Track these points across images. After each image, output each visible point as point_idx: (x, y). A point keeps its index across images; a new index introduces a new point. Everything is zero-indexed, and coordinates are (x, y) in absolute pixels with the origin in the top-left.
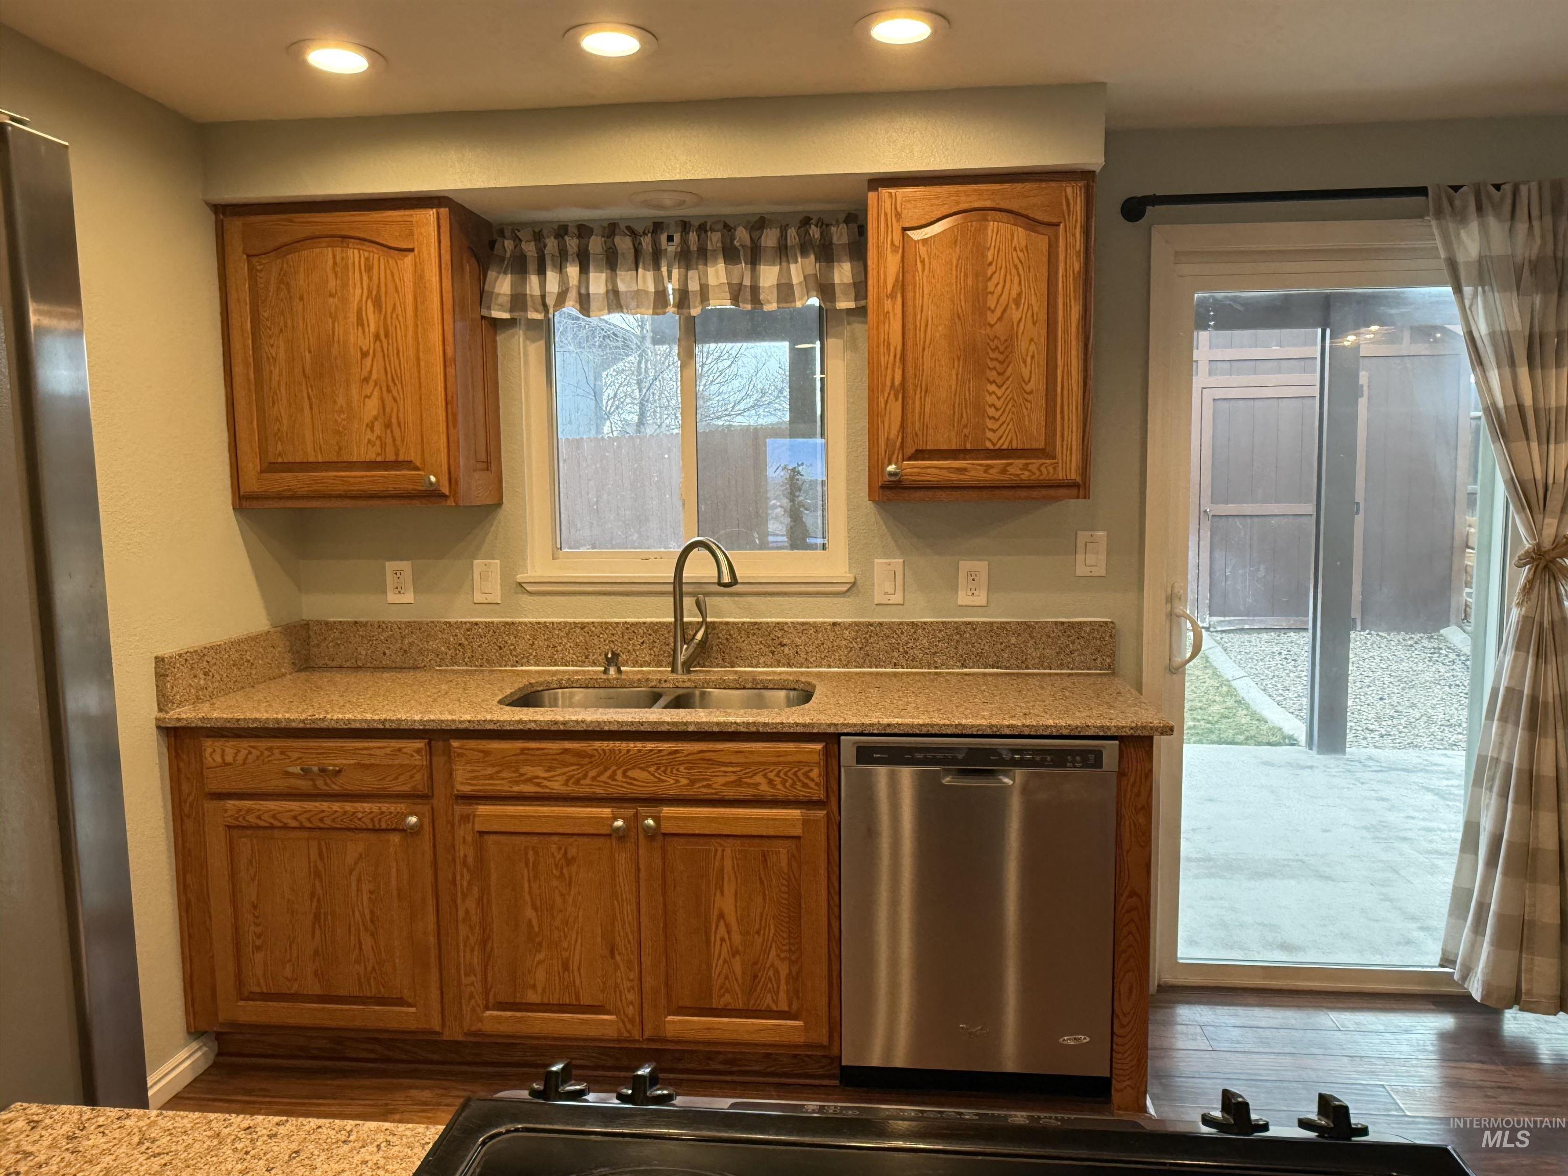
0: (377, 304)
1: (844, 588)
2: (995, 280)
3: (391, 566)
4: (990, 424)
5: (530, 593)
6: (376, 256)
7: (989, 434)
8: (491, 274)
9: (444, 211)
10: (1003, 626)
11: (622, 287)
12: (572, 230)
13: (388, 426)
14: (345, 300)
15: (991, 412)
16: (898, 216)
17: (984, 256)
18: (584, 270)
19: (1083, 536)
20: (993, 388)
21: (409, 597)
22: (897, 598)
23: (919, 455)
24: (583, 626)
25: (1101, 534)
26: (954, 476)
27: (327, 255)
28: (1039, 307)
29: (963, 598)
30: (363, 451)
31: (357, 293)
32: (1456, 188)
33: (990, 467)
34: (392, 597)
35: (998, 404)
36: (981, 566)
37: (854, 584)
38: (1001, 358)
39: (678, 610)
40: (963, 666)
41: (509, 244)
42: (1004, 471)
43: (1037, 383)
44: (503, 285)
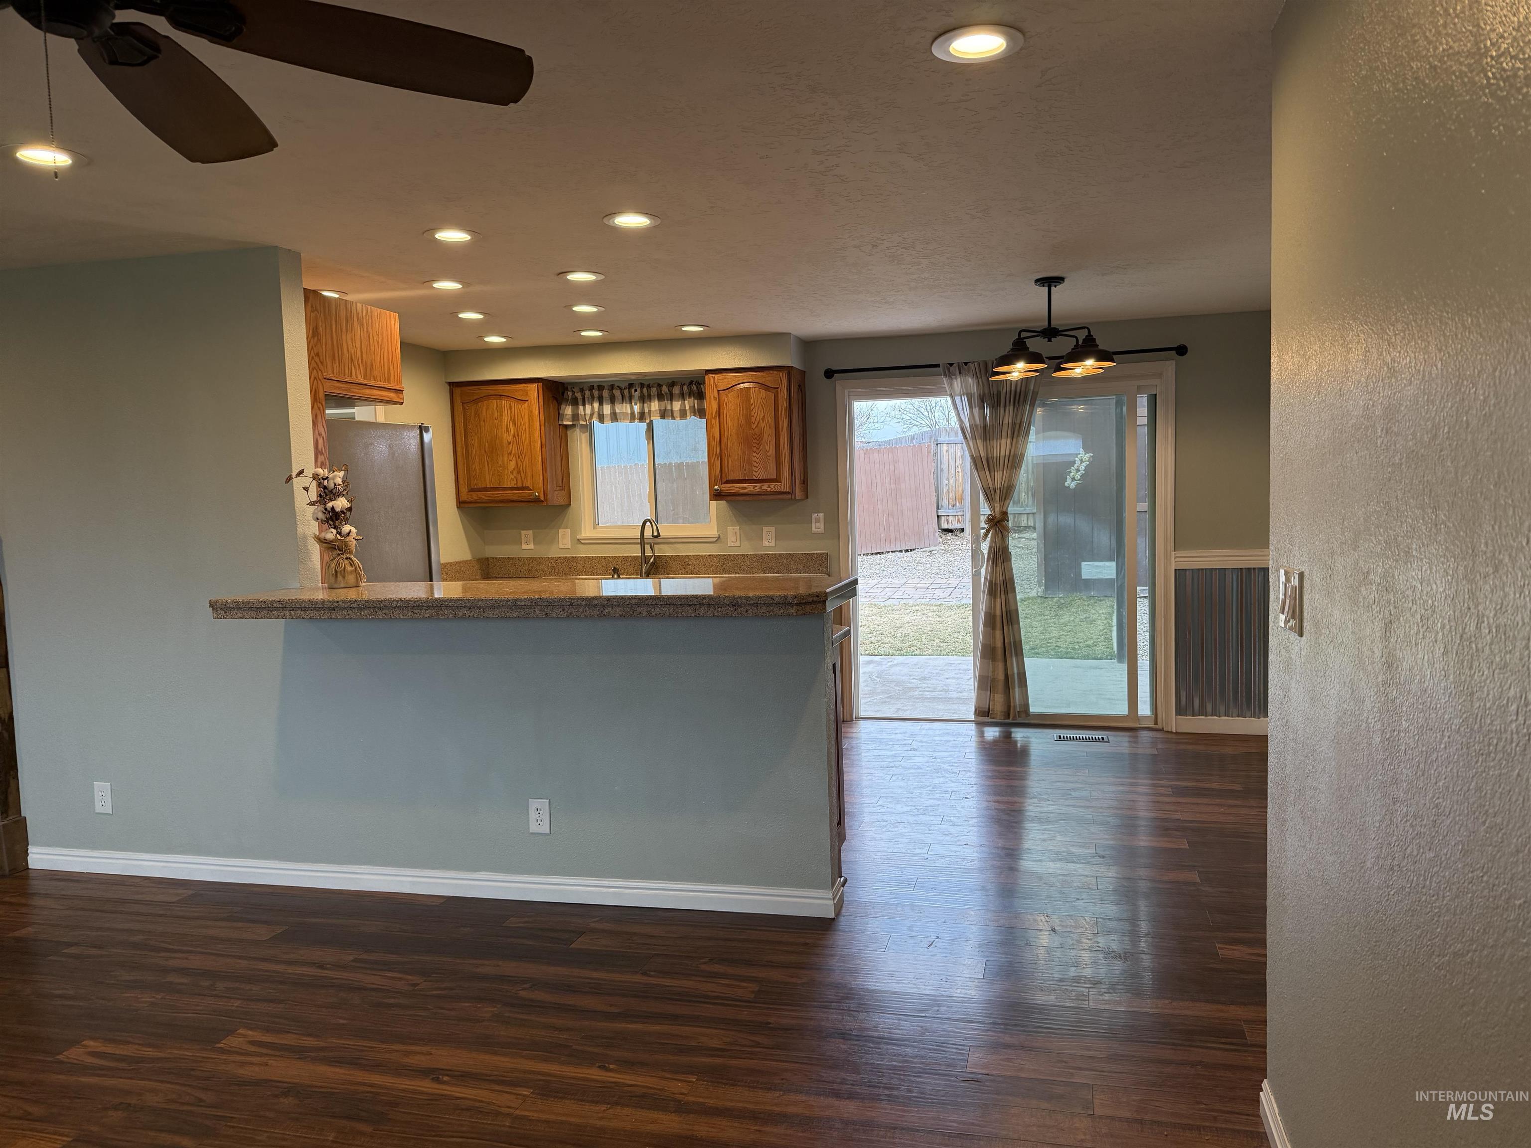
0: (514, 424)
1: (715, 540)
2: (754, 411)
3: (523, 533)
4: (754, 469)
5: (583, 544)
6: (514, 404)
7: (754, 473)
8: (563, 406)
9: (540, 384)
10: (780, 555)
11: (617, 411)
12: (596, 387)
13: (519, 472)
14: (501, 421)
15: (755, 464)
16: (716, 385)
17: (749, 401)
18: (601, 404)
19: (814, 516)
20: (755, 454)
21: (531, 546)
22: (738, 544)
23: (728, 482)
24: (605, 558)
25: (821, 515)
26: (741, 491)
27: (494, 403)
28: (771, 420)
29: (766, 543)
30: (509, 484)
31: (506, 419)
32: (951, 365)
33: (755, 486)
34: (524, 547)
35: (757, 461)
36: (773, 529)
37: (719, 538)
38: (758, 442)
39: (643, 550)
40: (764, 573)
41: (570, 393)
42: (761, 488)
43: (772, 452)
44: (568, 410)
